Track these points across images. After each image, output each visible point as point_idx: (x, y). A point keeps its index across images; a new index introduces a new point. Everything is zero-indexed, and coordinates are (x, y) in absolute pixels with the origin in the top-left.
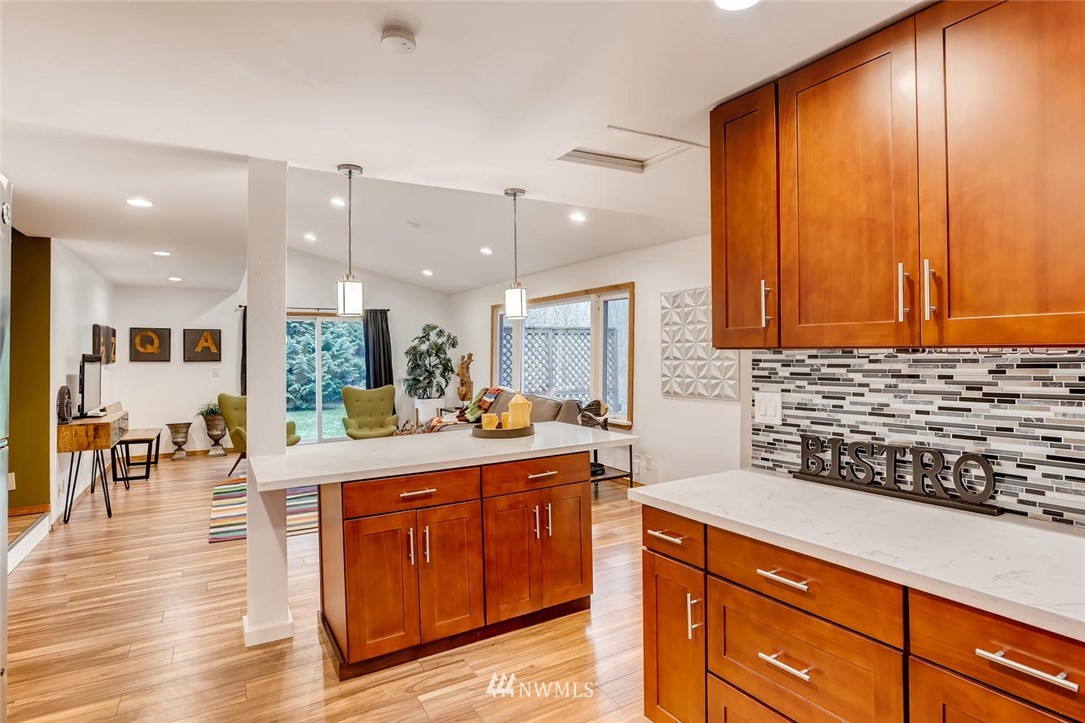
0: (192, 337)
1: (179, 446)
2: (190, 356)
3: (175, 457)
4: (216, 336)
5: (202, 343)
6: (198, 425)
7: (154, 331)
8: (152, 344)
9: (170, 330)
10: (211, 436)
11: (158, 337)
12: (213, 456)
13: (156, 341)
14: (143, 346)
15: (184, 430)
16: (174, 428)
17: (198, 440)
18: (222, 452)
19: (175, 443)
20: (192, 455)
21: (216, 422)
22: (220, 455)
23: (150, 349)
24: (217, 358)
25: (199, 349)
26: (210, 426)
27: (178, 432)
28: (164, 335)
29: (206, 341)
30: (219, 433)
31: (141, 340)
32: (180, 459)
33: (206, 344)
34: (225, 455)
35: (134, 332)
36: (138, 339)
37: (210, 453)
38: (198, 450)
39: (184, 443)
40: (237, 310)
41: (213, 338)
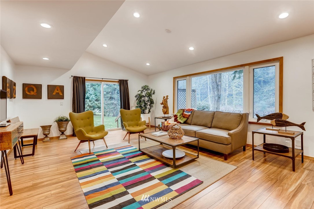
0: (51, 88)
1: (46, 136)
2: (50, 97)
3: (44, 140)
4: (62, 88)
5: (56, 91)
6: (55, 126)
7: (34, 85)
8: (33, 91)
9: (41, 85)
10: (60, 131)
11: (36, 88)
12: (62, 139)
13: (35, 90)
14: (29, 91)
15: (48, 128)
16: (44, 128)
17: (54, 132)
18: (65, 137)
19: (44, 134)
20: (52, 138)
21: (63, 125)
22: (64, 139)
23: (32, 93)
24: (62, 97)
25: (54, 94)
26: (60, 126)
27: (46, 129)
28: (39, 87)
29: (58, 90)
30: (64, 129)
31: (28, 89)
32: (47, 141)
33: (57, 92)
34: (67, 139)
35: (24, 85)
36: (26, 89)
37: (60, 138)
38: (54, 136)
39: (49, 134)
40: (70, 78)
41: (60, 89)
